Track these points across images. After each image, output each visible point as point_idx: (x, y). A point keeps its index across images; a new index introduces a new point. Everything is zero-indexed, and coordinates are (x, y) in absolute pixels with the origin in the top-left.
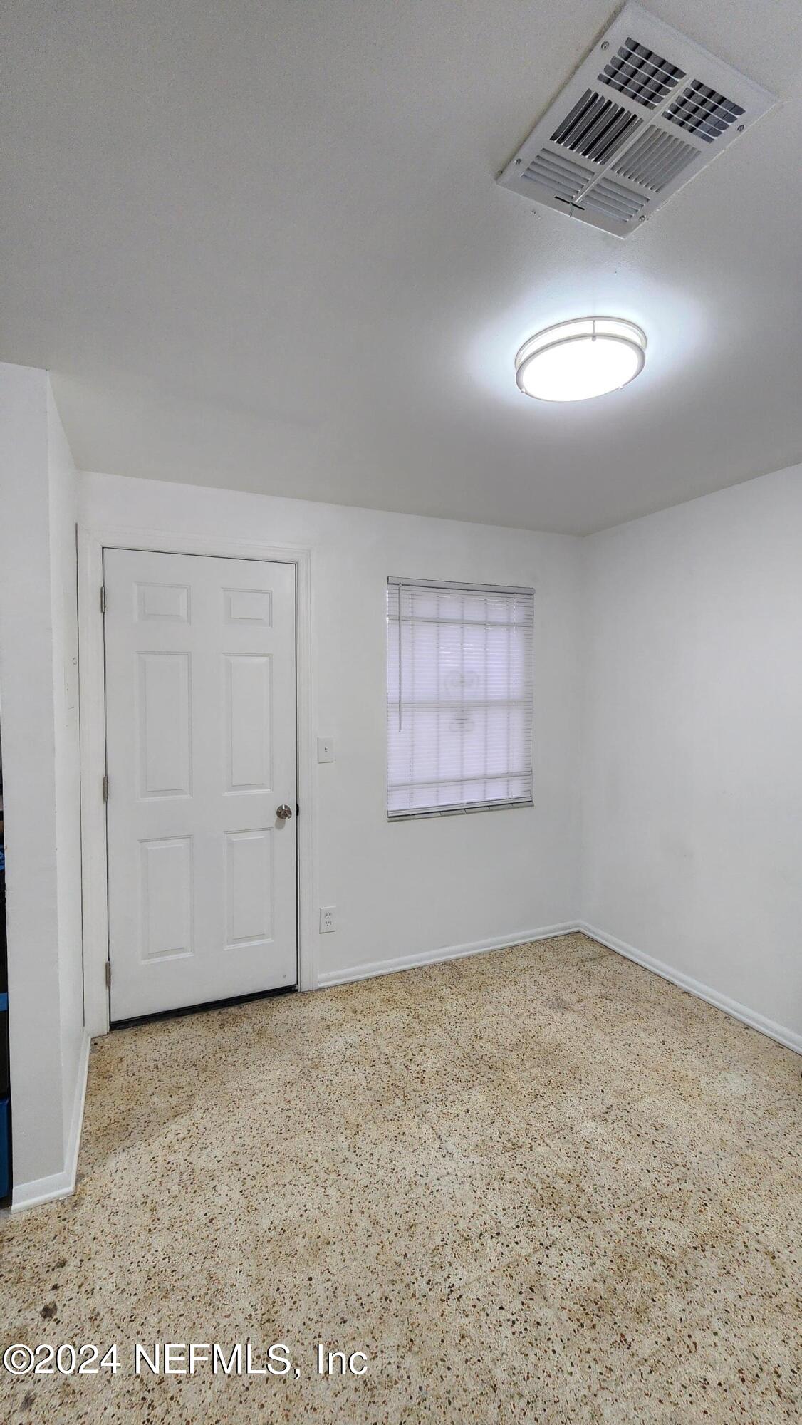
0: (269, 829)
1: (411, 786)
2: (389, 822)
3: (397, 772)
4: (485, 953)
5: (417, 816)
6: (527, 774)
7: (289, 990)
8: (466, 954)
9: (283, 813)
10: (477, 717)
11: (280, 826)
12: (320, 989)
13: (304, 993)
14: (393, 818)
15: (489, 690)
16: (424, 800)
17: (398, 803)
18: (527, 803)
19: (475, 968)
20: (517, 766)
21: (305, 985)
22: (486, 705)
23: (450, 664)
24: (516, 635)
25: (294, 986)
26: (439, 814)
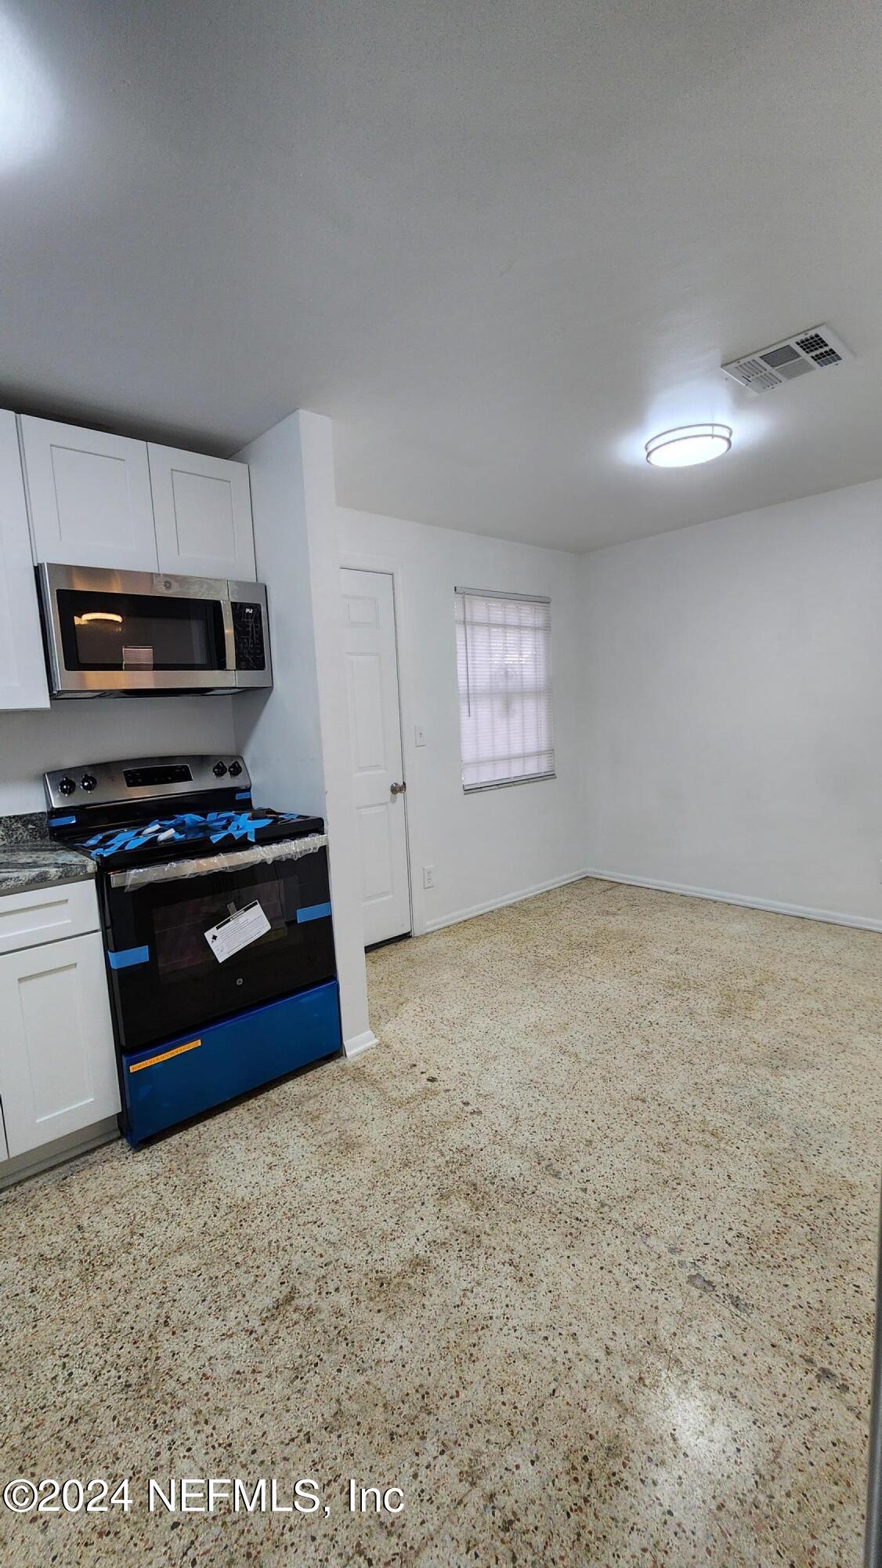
0: (386, 804)
1: (478, 763)
2: (465, 794)
3: (468, 752)
4: (531, 897)
5: (483, 789)
6: (551, 752)
7: (406, 936)
8: (519, 899)
9: (396, 790)
10: (516, 706)
11: (393, 801)
12: (427, 934)
13: (417, 937)
14: (468, 791)
15: (524, 680)
16: (486, 775)
17: (470, 778)
18: (550, 776)
19: (532, 906)
20: (544, 746)
21: (416, 932)
22: (523, 694)
23: (497, 659)
24: (540, 635)
25: (409, 932)
26: (496, 787)
